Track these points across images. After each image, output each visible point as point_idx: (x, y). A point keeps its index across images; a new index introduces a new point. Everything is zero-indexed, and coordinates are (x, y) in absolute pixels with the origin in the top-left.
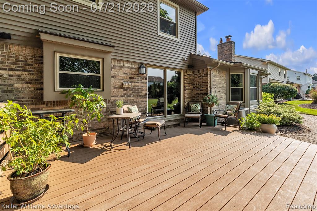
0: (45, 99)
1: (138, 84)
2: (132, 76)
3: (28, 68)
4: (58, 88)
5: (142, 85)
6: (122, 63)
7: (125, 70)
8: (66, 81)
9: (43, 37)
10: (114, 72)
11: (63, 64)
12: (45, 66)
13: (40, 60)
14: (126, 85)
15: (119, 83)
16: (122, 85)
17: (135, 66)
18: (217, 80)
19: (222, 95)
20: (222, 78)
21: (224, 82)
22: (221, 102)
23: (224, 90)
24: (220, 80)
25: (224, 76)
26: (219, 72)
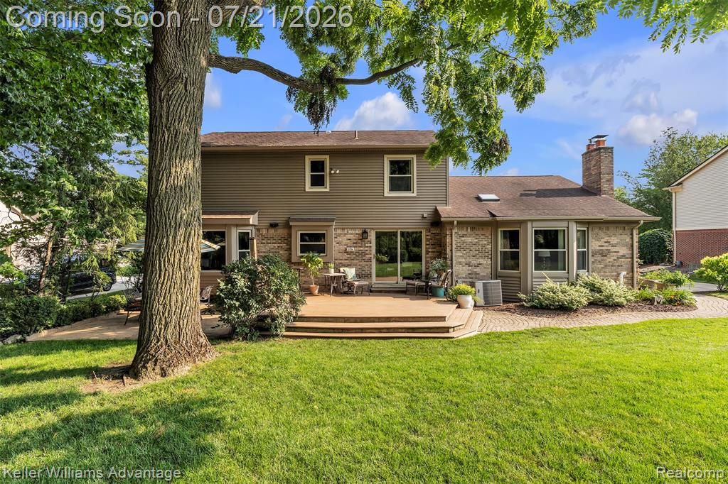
0: (293, 261)
1: (362, 249)
2: (355, 241)
3: (286, 241)
4: (299, 254)
5: (366, 249)
6: (346, 230)
7: (348, 236)
8: (304, 249)
9: (291, 223)
10: (339, 239)
11: (303, 237)
12: (292, 239)
13: (290, 235)
14: (349, 249)
15: (342, 248)
16: (346, 250)
17: (360, 232)
18: (469, 240)
19: (481, 261)
20: (482, 237)
21: (485, 243)
22: (477, 270)
23: (486, 254)
24: (476, 240)
25: (488, 234)
26: (472, 229)
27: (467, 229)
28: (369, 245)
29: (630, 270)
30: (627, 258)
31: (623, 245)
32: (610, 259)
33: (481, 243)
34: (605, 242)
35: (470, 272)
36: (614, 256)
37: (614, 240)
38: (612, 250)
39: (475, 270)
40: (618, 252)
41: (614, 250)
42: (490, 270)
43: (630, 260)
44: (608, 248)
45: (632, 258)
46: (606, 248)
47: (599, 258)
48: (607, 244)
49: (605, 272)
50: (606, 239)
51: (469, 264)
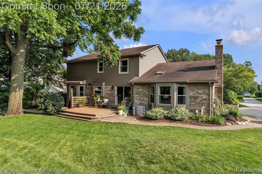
1: (112, 92)
2: (110, 90)
4: (94, 94)
6: (108, 86)
7: (109, 88)
10: (106, 89)
14: (108, 93)
17: (111, 87)
18: (140, 90)
19: (144, 98)
20: (145, 89)
21: (146, 91)
22: (143, 102)
23: (146, 96)
24: (143, 90)
25: (147, 87)
26: (141, 86)
27: (140, 86)
28: (114, 91)
29: (208, 106)
30: (207, 100)
31: (205, 94)
32: (199, 100)
33: (144, 91)
34: (196, 92)
35: (140, 103)
36: (200, 99)
37: (200, 91)
38: (199, 96)
39: (142, 102)
40: (202, 97)
41: (200, 96)
42: (147, 102)
43: (208, 101)
44: (198, 95)
45: (209, 100)
46: (197, 95)
47: (193, 100)
48: (197, 93)
49: (196, 106)
50: (197, 91)
51: (140, 100)
